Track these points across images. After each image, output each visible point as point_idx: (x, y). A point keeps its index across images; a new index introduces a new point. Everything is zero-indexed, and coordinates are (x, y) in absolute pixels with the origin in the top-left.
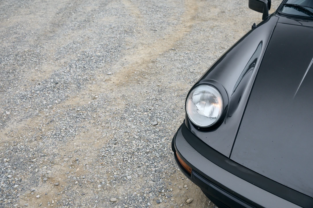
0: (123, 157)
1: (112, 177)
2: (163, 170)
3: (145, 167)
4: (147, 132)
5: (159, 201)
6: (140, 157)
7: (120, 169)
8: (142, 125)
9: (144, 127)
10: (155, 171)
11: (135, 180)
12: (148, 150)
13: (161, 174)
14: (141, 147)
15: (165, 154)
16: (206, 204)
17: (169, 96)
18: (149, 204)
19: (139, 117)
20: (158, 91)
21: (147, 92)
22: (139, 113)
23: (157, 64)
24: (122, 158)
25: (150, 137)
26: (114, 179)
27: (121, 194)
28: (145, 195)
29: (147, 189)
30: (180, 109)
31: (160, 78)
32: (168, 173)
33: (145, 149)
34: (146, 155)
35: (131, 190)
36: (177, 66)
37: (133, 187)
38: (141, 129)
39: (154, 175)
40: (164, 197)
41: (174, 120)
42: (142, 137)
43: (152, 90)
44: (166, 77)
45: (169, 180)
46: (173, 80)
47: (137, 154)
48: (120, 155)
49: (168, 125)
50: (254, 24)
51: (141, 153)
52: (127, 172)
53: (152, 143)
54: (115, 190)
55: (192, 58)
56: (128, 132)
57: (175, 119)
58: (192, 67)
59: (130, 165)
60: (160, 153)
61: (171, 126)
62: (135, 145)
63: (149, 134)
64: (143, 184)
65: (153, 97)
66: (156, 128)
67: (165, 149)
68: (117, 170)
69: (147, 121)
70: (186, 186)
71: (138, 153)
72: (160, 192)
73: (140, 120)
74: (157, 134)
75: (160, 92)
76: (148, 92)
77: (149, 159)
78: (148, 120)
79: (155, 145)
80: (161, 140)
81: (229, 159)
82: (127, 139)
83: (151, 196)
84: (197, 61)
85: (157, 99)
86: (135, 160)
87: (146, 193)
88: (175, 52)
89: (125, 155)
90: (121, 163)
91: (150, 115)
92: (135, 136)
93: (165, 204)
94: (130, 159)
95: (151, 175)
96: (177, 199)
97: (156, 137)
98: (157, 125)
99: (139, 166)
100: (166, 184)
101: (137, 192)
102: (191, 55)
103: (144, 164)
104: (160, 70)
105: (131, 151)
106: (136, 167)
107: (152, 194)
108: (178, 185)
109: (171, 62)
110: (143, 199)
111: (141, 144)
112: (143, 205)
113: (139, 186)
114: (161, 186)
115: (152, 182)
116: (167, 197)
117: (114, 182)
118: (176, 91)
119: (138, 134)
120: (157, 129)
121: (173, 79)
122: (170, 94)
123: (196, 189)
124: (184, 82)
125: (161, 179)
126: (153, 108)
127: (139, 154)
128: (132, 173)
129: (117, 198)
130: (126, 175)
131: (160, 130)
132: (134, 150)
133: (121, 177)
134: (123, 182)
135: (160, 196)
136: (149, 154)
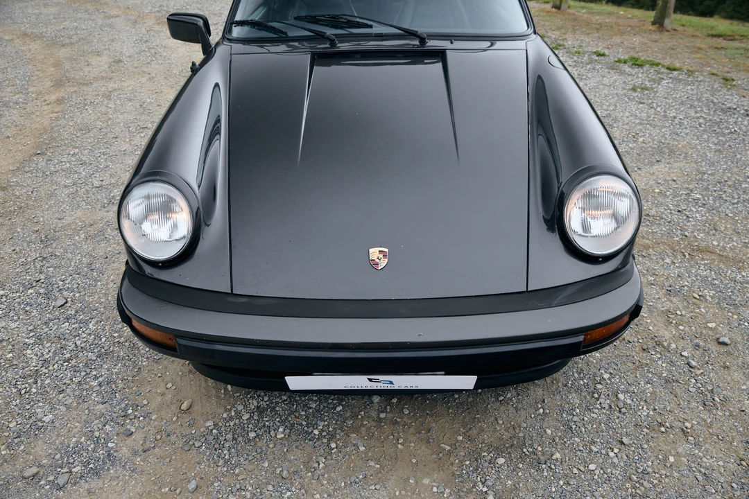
0: (17, 388)
1: (7, 434)
2: (114, 377)
3: (74, 386)
4: (51, 324)
5: (129, 430)
6: (55, 374)
7: (20, 411)
8: (33, 314)
9: (39, 318)
10: (100, 385)
11: (63, 418)
12: (68, 356)
13: (113, 386)
14: (49, 356)
15: (106, 348)
16: (218, 397)
17: (68, 243)
18: (110, 445)
19: (19, 303)
20: (41, 241)
21: (14, 250)
22: (14, 295)
23: (16, 191)
24: (14, 390)
25: (61, 330)
26: (15, 436)
27: (43, 454)
28: (97, 434)
29: (96, 422)
30: (102, 260)
31: (33, 216)
32: (126, 378)
33: (61, 356)
34: (67, 365)
35: (63, 438)
36: (63, 183)
37: (64, 431)
38: (34, 323)
39: (99, 392)
40: (136, 421)
41: (99, 283)
42: (42, 337)
43: (25, 244)
44: (47, 210)
45: (134, 388)
46: (65, 212)
47: (46, 371)
48: (7, 389)
49: (89, 296)
50: (194, 64)
51: (56, 366)
52: (38, 410)
53: (71, 339)
54: (27, 454)
55: (87, 161)
56: (6, 338)
57: (100, 281)
58: (95, 177)
59: (39, 398)
60: (96, 351)
61: (97, 297)
62: (35, 357)
63: (56, 327)
64: (84, 418)
65: (34, 255)
66: (67, 310)
67: (103, 340)
68: (14, 418)
69: (40, 305)
70: (169, 385)
71: (46, 368)
72: (126, 416)
73: (23, 309)
74: (73, 321)
75: (46, 242)
76: (18, 250)
77: (78, 369)
78: (43, 301)
79: (79, 340)
80: (87, 327)
81: (232, 294)
82: (9, 353)
83: (111, 429)
84: (101, 165)
85: (45, 256)
86: (47, 382)
87: (96, 429)
88: (46, 157)
89: (18, 383)
90: (18, 401)
91: (42, 291)
92: (27, 340)
93: (143, 430)
94: (35, 386)
95: (95, 395)
96: (163, 413)
97: (73, 326)
98: (68, 305)
99: (59, 390)
100: (131, 397)
101: (76, 436)
102: (84, 155)
103: (69, 382)
104: (27, 200)
105: (31, 370)
106: (54, 395)
107: (110, 425)
108: (154, 390)
109: (46, 178)
110: (96, 442)
111: (47, 351)
112: (102, 452)
113: (77, 424)
114: (123, 405)
115: (101, 406)
116: (141, 418)
117: (16, 441)
118: (79, 230)
119: (31, 334)
120: (69, 312)
121: (64, 210)
122: (70, 238)
123: (191, 381)
124: (89, 209)
125: (117, 394)
126: (42, 277)
127: (51, 368)
128: (51, 409)
129: (38, 467)
130: (39, 416)
131: (76, 312)
132: (36, 367)
133: (28, 426)
134: (37, 433)
135: (128, 421)
136: (73, 362)
